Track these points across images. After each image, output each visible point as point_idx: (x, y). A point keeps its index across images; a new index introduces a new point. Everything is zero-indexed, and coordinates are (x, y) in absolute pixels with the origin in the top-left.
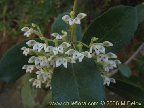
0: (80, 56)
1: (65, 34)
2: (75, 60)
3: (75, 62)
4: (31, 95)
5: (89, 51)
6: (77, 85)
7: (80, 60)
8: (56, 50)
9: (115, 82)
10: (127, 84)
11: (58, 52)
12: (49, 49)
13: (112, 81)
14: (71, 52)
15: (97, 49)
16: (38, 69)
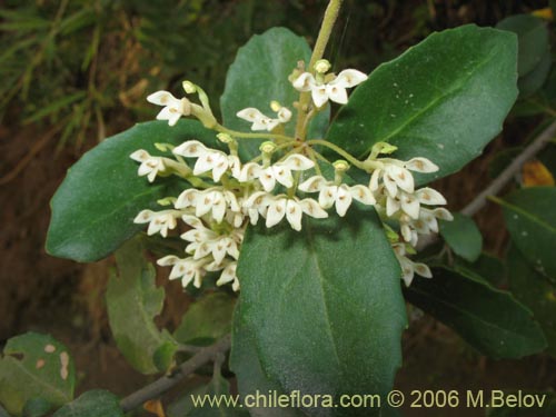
0: (341, 198)
1: (282, 115)
2: (326, 210)
3: (325, 215)
4: (140, 304)
5: (367, 185)
6: (322, 279)
7: (342, 210)
8: (270, 177)
9: (428, 274)
10: (466, 280)
11: (274, 184)
12: (250, 173)
13: (419, 273)
14: (314, 185)
15: (392, 180)
16: (189, 223)
